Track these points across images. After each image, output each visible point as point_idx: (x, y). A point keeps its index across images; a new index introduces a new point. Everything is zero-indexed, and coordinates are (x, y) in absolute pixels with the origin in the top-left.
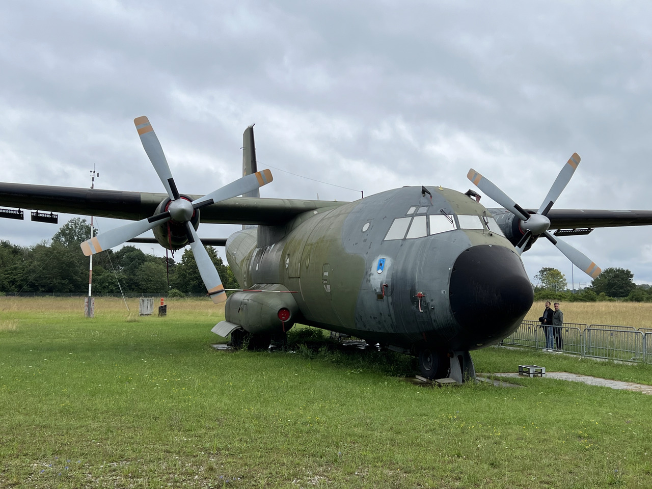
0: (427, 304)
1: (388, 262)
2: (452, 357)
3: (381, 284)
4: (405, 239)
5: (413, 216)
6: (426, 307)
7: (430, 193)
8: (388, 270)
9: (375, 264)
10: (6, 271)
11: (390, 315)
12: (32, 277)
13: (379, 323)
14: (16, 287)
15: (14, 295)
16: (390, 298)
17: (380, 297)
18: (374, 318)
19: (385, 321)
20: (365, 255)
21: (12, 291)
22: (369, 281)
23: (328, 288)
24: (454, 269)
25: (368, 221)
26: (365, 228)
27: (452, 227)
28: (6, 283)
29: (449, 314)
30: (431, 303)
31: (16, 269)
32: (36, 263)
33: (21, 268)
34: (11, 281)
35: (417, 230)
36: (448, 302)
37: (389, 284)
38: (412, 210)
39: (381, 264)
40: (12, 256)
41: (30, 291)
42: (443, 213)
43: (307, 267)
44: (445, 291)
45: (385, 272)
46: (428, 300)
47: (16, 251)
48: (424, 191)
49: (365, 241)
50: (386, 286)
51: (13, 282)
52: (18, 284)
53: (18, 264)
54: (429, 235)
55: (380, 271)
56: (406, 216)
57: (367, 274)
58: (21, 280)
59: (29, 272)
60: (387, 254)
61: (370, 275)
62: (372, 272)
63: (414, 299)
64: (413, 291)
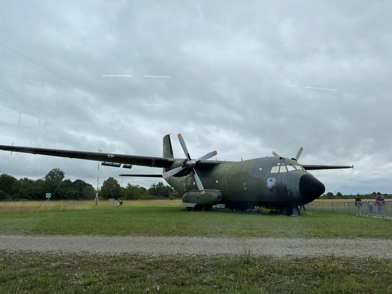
0: (291, 192)
1: (274, 180)
2: (294, 208)
3: (272, 186)
4: (279, 172)
5: (280, 166)
6: (291, 193)
7: (284, 159)
8: (275, 182)
9: (268, 180)
10: (27, 190)
11: (275, 196)
12: (39, 193)
13: (270, 198)
14: (31, 197)
15: (30, 200)
16: (276, 191)
17: (271, 190)
18: (268, 197)
19: (273, 198)
20: (263, 178)
21: (30, 199)
22: (267, 186)
23: (246, 189)
24: (300, 181)
25: (261, 167)
26: (260, 169)
27: (294, 169)
28: (27, 195)
29: (299, 195)
30: (293, 192)
31: (31, 189)
32: (40, 187)
33: (34, 189)
34: (29, 195)
35: (283, 170)
36: (299, 191)
37: (276, 186)
38: (279, 164)
39: (271, 180)
40: (29, 184)
41: (38, 199)
42: (290, 165)
43: (232, 182)
44: (298, 188)
45: (273, 183)
46: (291, 191)
47: (31, 182)
48: (281, 158)
49: (262, 173)
50: (274, 187)
51: (30, 195)
52: (32, 195)
53: (33, 188)
54: (288, 171)
55: (271, 182)
56: (277, 166)
57: (265, 183)
58: (34, 194)
59: (38, 191)
60: (273, 177)
61: (267, 184)
62: (267, 183)
63: (285, 190)
64: (285, 188)
